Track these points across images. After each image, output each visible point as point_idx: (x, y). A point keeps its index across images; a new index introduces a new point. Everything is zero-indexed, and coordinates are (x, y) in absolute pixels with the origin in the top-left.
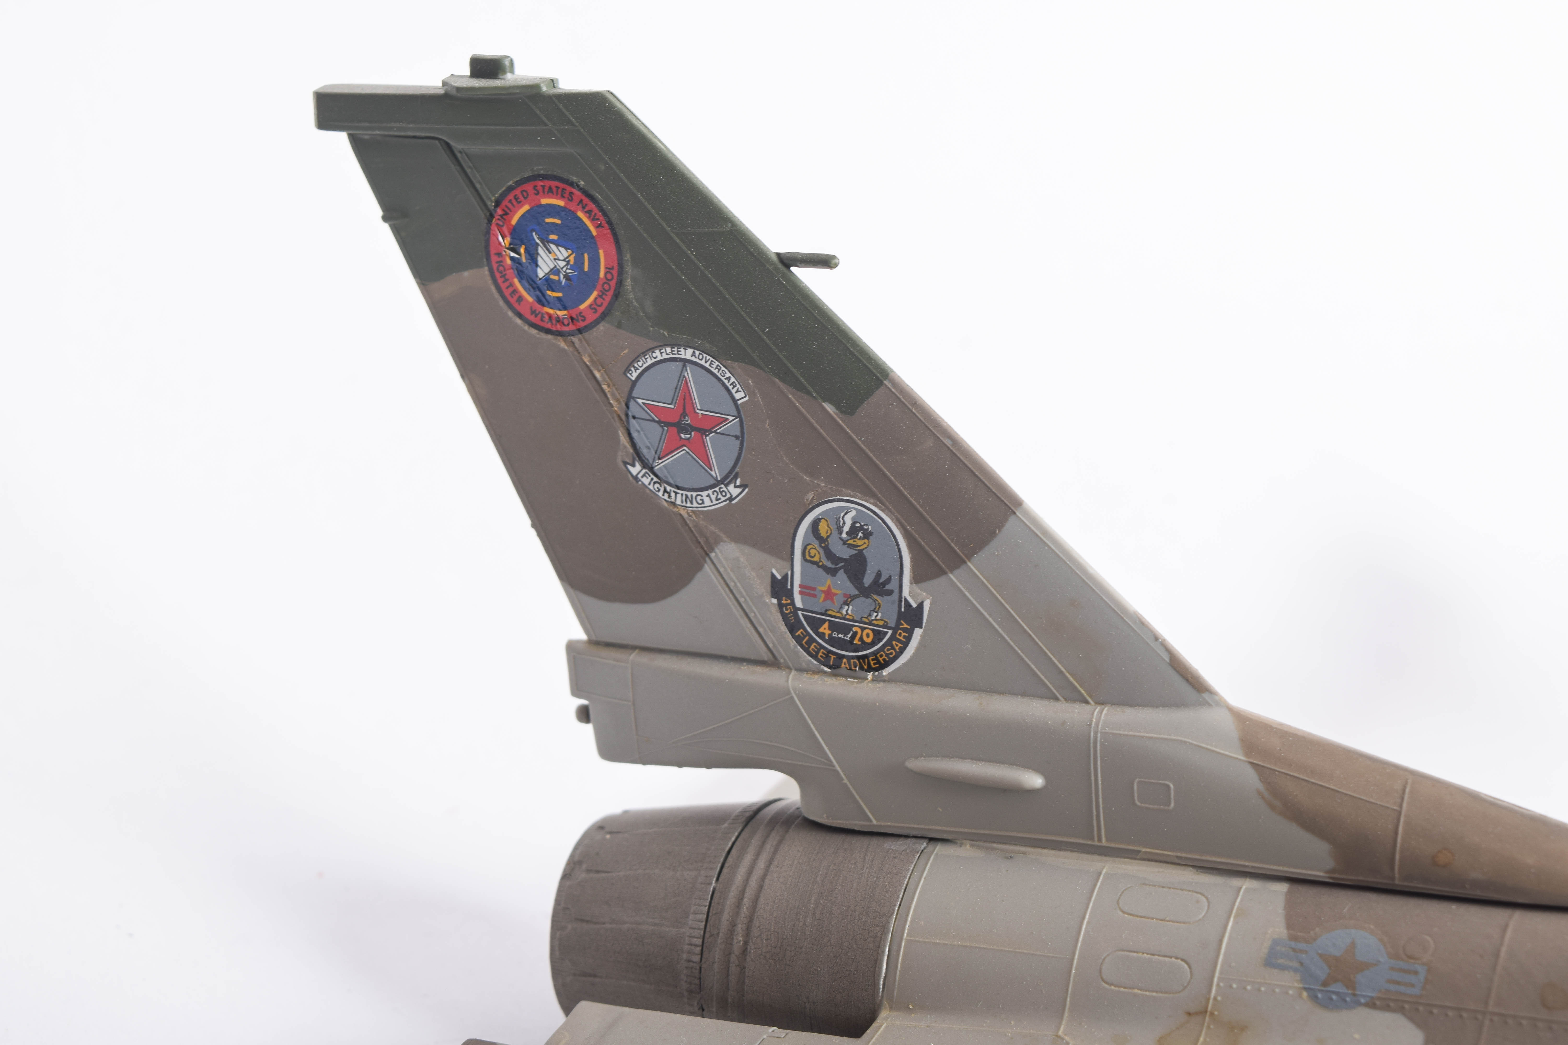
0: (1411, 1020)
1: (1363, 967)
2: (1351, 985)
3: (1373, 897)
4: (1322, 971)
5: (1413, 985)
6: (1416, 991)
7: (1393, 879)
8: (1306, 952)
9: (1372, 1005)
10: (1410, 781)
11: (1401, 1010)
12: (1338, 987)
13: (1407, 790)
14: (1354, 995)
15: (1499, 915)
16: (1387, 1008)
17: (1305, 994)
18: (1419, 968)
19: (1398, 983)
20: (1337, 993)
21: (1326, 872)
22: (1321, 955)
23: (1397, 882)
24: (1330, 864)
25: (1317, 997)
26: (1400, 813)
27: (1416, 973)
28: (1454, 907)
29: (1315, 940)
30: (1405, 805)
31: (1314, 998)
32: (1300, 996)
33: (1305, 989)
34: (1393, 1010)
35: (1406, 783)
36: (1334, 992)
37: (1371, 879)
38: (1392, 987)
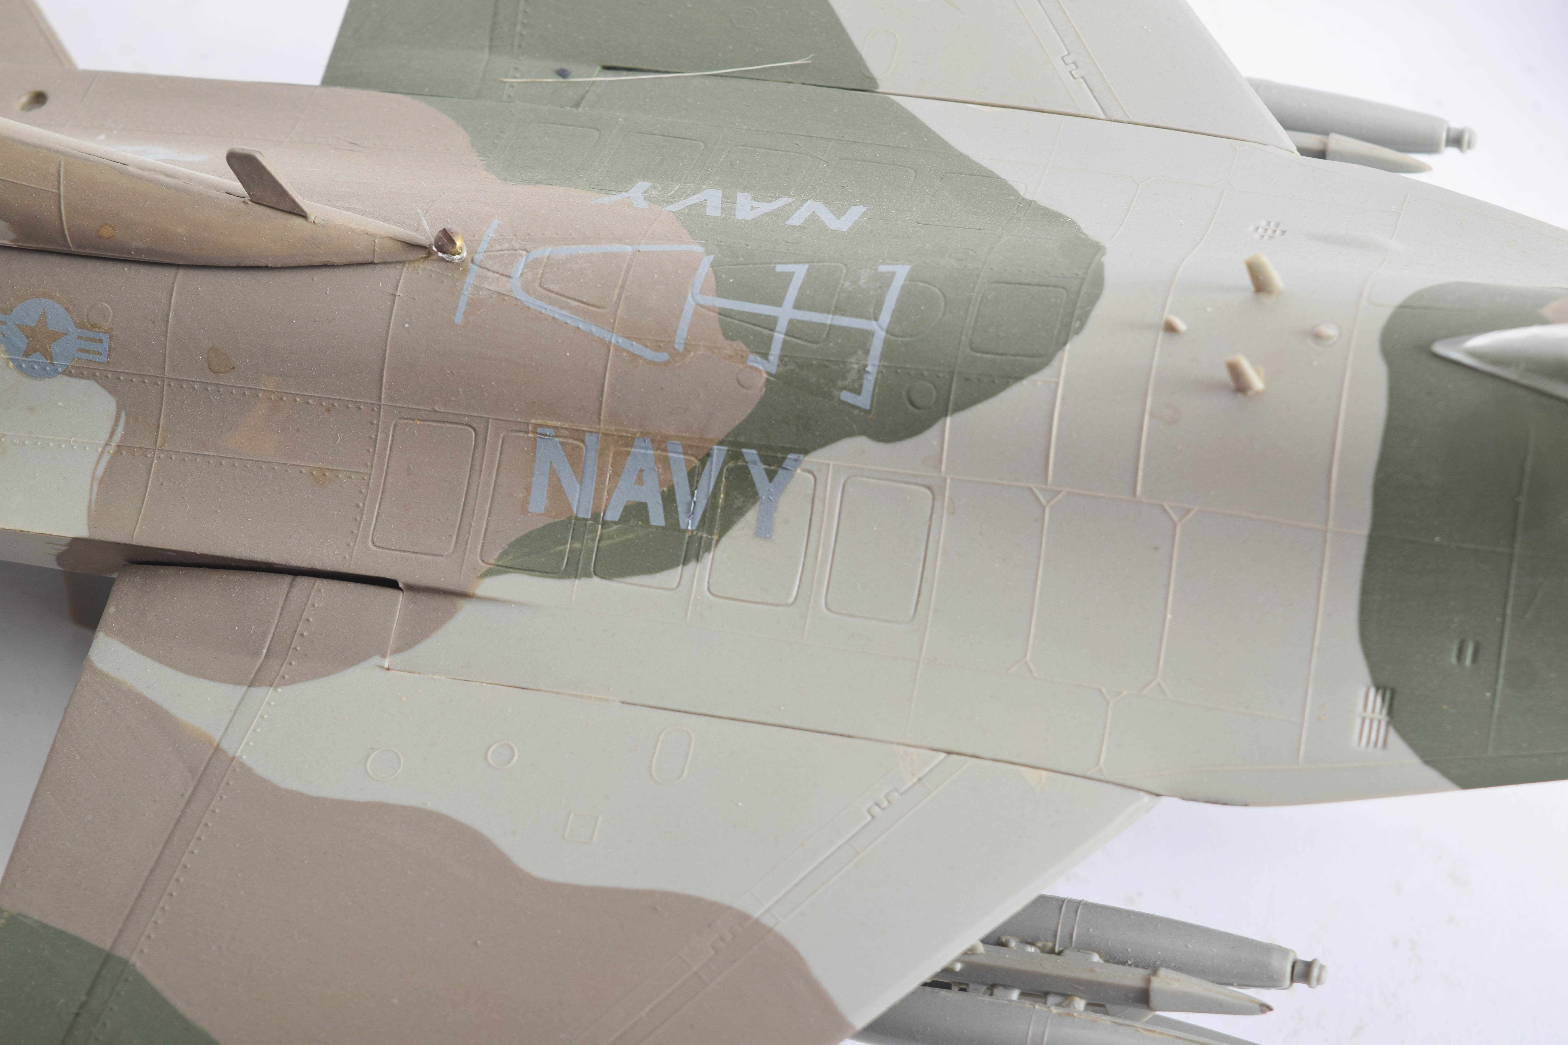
0: (103, 386)
1: (55, 336)
2: (48, 355)
3: (55, 260)
4: (22, 343)
5: (100, 353)
6: (103, 359)
7: (69, 247)
8: (5, 323)
9: (68, 373)
10: (62, 164)
11: (93, 377)
12: (37, 357)
13: (62, 173)
14: (53, 364)
15: (165, 275)
16: (81, 376)
17: (11, 364)
18: (102, 336)
19: (88, 352)
20: (38, 363)
21: (11, 241)
22: (18, 326)
23: (73, 249)
24: (13, 236)
25: (21, 366)
26: (59, 195)
27: (101, 341)
28: (127, 268)
29: (12, 310)
30: (62, 188)
31: (19, 367)
32: (8, 365)
33: (12, 360)
34: (88, 378)
35: (60, 165)
36: (36, 362)
37: (50, 247)
38: (83, 355)
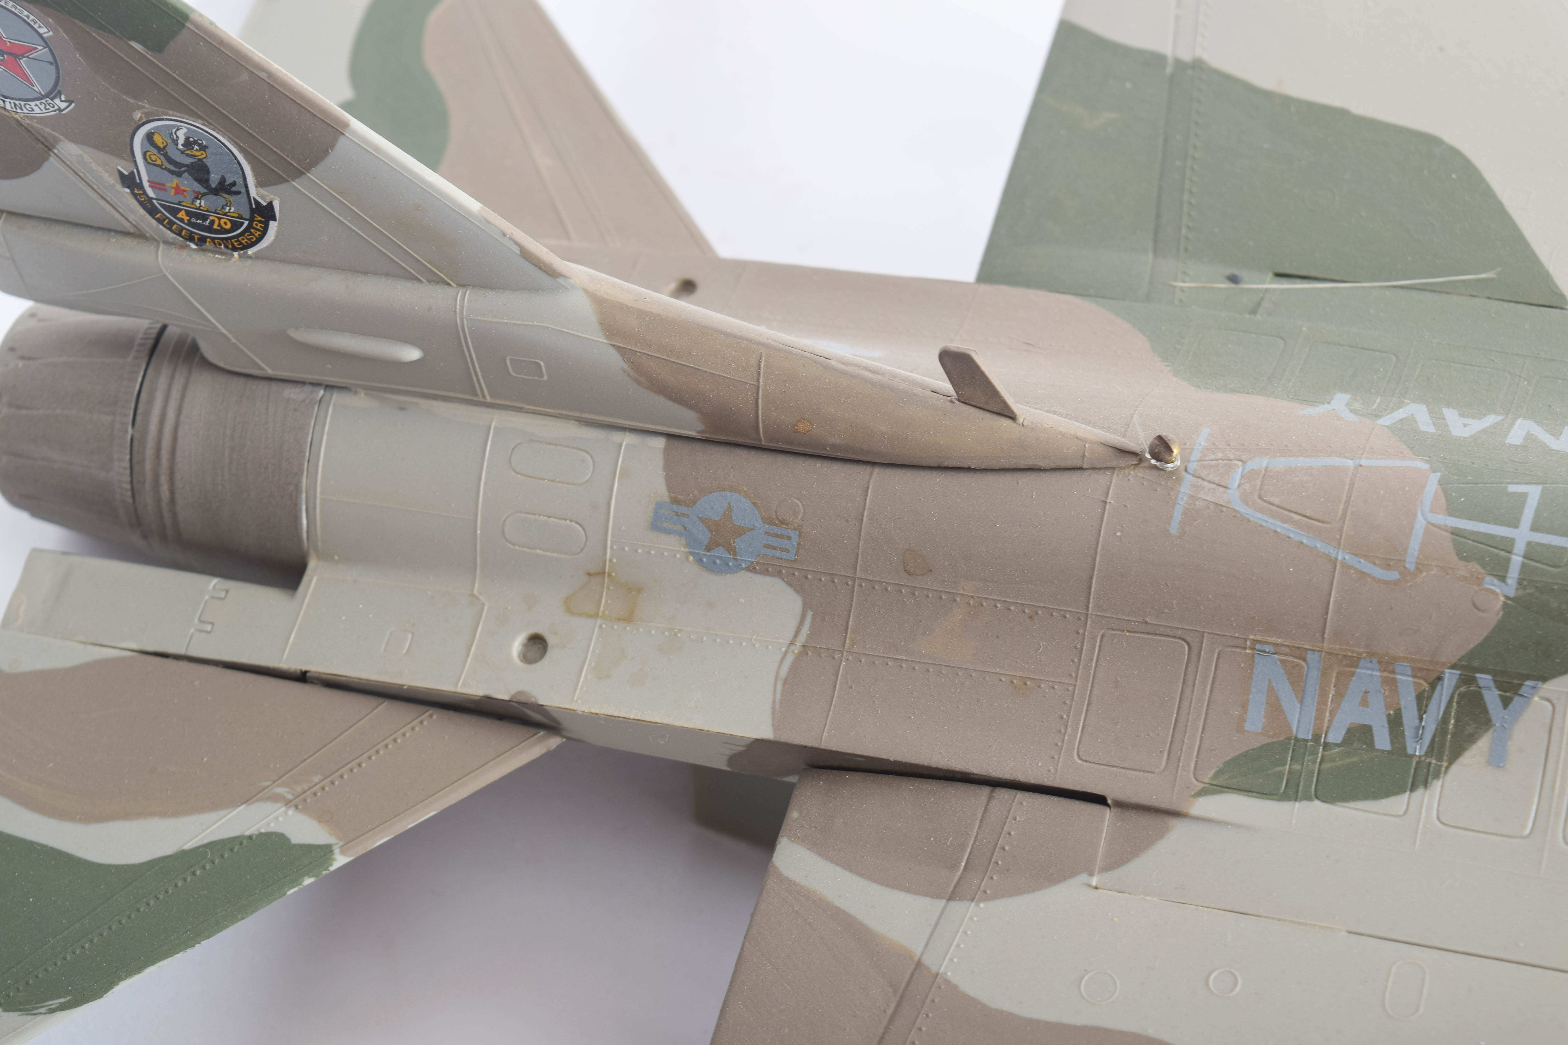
0: (789, 584)
1: (741, 531)
2: (732, 550)
3: (743, 453)
4: (704, 536)
5: (787, 551)
6: (791, 556)
7: (760, 440)
8: (688, 516)
9: (752, 569)
10: (764, 355)
11: (779, 574)
12: (720, 552)
13: (762, 365)
14: (736, 560)
15: (860, 473)
16: (765, 572)
17: (691, 558)
18: (791, 533)
19: (774, 548)
20: (720, 558)
21: (698, 432)
22: (701, 519)
23: (763, 443)
24: (701, 427)
25: (701, 560)
26: (758, 388)
27: (789, 538)
28: (818, 464)
29: (695, 503)
30: (761, 380)
31: (699, 561)
32: (687, 558)
33: (691, 553)
34: (773, 575)
35: (761, 357)
36: (717, 557)
37: (739, 440)
38: (769, 552)
